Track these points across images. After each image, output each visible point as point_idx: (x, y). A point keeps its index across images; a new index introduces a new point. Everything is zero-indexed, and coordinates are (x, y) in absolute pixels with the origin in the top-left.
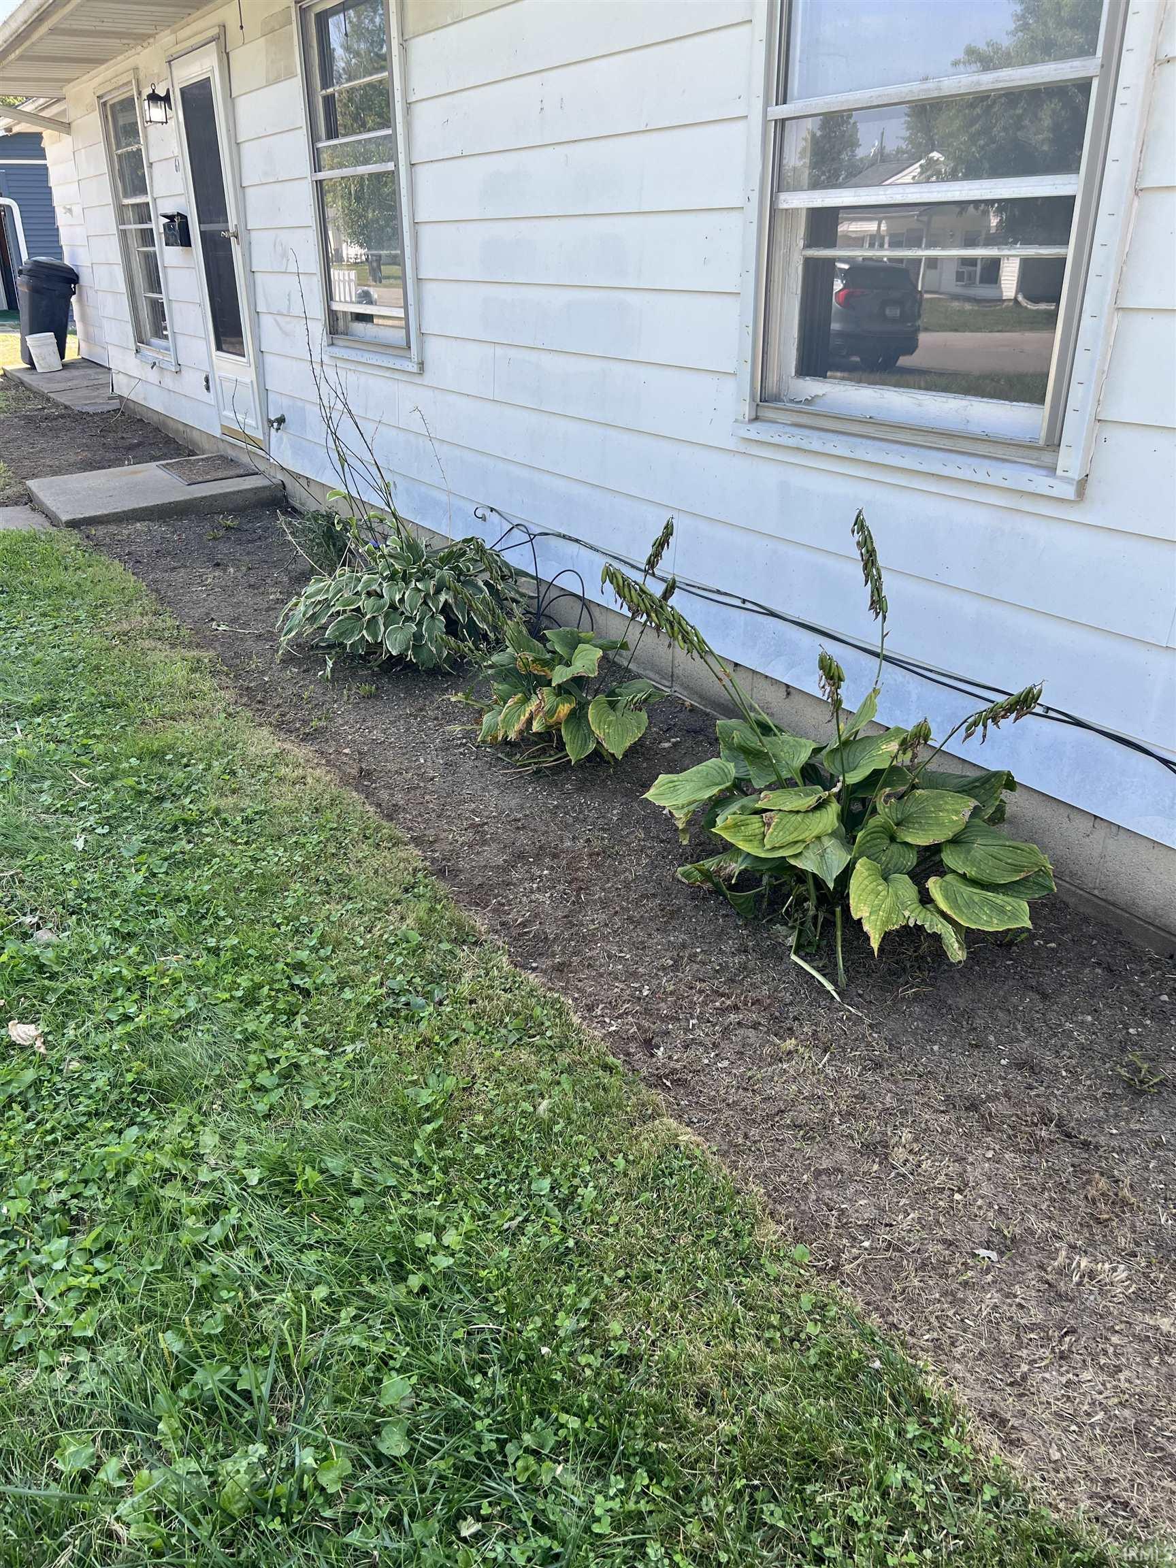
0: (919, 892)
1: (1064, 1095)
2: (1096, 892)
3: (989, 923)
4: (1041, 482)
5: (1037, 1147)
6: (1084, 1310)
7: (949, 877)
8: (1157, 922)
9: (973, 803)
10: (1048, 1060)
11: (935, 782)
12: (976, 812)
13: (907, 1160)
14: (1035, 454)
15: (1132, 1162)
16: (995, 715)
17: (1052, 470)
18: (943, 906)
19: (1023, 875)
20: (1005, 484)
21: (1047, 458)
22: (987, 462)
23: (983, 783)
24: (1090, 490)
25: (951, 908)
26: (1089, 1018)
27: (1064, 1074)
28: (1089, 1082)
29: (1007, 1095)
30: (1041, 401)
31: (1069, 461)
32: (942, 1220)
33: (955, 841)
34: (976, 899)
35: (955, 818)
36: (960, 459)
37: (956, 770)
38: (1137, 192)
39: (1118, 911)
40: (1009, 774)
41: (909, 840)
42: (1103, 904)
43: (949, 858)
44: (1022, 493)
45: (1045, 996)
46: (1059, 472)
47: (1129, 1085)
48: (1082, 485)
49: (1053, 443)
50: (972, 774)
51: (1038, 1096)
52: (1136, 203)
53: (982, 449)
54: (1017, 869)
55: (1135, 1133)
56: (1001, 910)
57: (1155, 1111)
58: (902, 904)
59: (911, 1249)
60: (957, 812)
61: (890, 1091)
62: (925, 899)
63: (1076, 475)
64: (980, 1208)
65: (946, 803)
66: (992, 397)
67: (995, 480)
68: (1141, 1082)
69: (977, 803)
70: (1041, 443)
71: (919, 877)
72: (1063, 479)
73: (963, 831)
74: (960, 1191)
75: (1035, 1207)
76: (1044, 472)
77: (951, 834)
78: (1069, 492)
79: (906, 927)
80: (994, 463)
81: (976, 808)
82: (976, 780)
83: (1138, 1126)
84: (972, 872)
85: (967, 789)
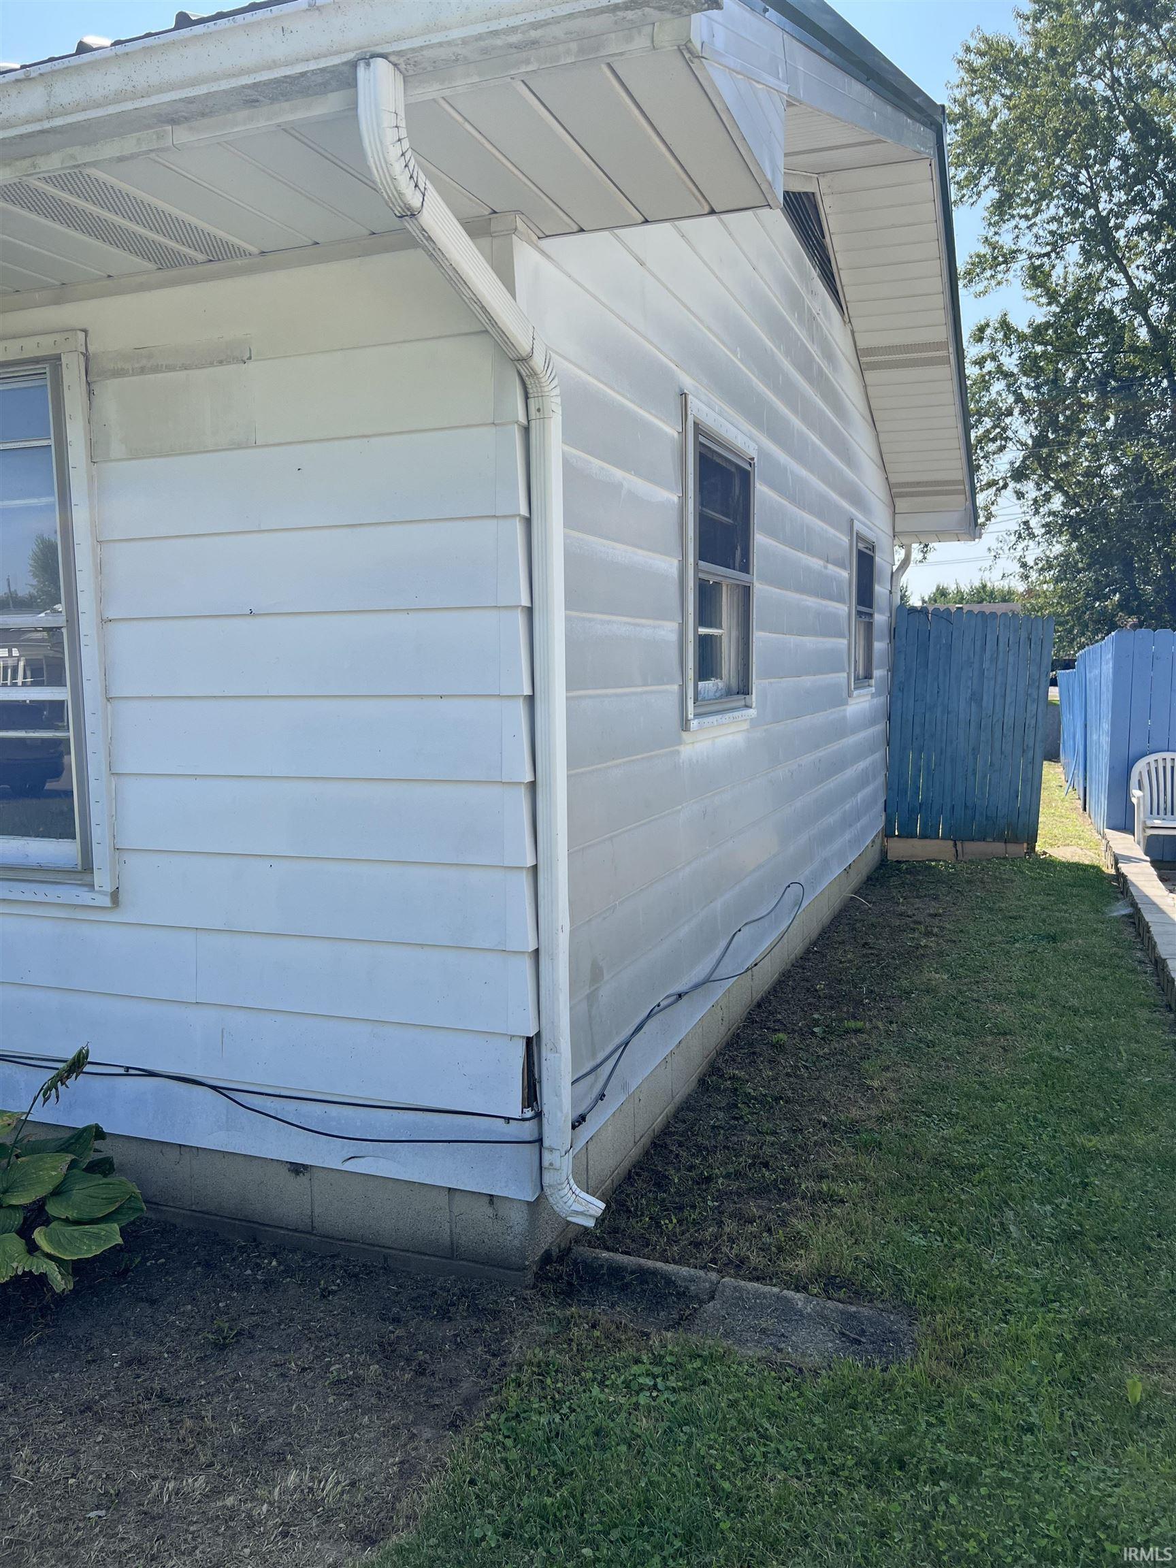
0: (27, 1244)
1: (166, 1372)
2: (194, 1207)
3: (88, 1251)
4: (85, 897)
5: (141, 1418)
6: (171, 1520)
7: (53, 1225)
8: (239, 1217)
9: (69, 1157)
10: (153, 1349)
11: (36, 1149)
12: (73, 1165)
13: (27, 1471)
14: (79, 876)
15: (216, 1400)
16: (61, 1078)
17: (91, 886)
18: (47, 1248)
19: (117, 1205)
20: (59, 901)
21: (87, 878)
22: (44, 886)
23: (77, 1140)
24: (123, 897)
25: (55, 1249)
26: (189, 1307)
27: (166, 1355)
28: (185, 1355)
29: (118, 1389)
30: (74, 838)
31: (102, 879)
32: (58, 1504)
33: (57, 1192)
34: (76, 1234)
35: (54, 1173)
36: (23, 886)
37: (51, 1135)
38: (108, 699)
39: (212, 1217)
40: (97, 1127)
41: (14, 1202)
42: (200, 1215)
43: (52, 1209)
44: (75, 906)
45: (152, 1302)
46: (97, 888)
47: (216, 1345)
48: (115, 896)
49: (87, 867)
50: (66, 1135)
51: (145, 1381)
52: (109, 707)
53: (38, 876)
54: (111, 1201)
55: (218, 1379)
56: (97, 1237)
57: (235, 1357)
58: (10, 1258)
59: (31, 1538)
60: (54, 1169)
61: (12, 1423)
62: (32, 1248)
63: (108, 888)
64: (91, 1482)
65: (46, 1163)
66: (43, 837)
67: (51, 899)
68: (225, 1338)
69: (74, 1157)
70: (80, 868)
71: (25, 1232)
72: (99, 892)
73: (62, 1183)
74: (73, 1476)
75: (137, 1463)
76: (86, 889)
77: (51, 1187)
78: (107, 901)
79: (17, 1275)
80: (49, 886)
81: (73, 1161)
82: (71, 1138)
83: (222, 1373)
84: (72, 1214)
85: (64, 1148)
